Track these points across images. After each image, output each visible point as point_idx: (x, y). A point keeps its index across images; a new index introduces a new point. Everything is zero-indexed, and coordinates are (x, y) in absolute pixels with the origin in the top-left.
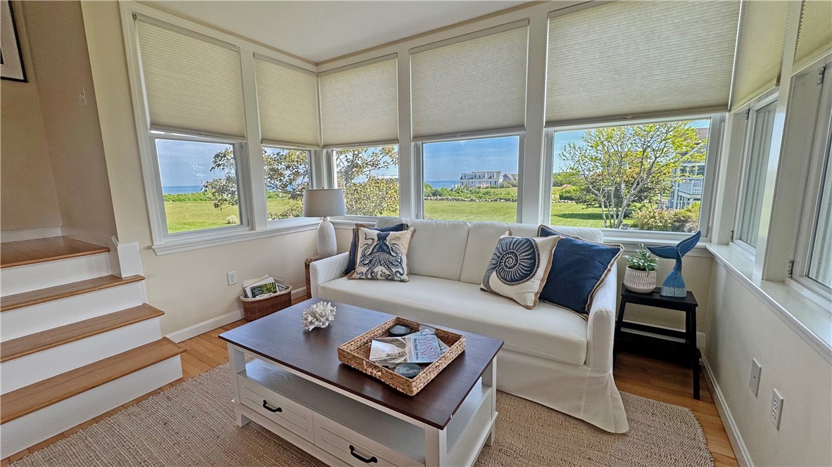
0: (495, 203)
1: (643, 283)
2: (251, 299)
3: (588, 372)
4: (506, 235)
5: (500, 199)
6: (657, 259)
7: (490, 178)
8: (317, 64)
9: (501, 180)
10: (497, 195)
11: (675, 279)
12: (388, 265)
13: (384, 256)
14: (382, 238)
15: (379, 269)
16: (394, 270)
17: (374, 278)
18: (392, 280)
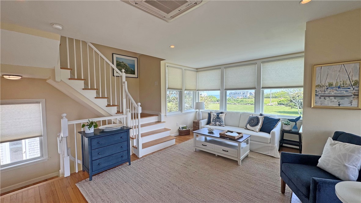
0: (246, 105)
1: (287, 128)
2: (181, 129)
3: (270, 145)
4: (251, 115)
5: (248, 104)
6: (291, 122)
7: (243, 94)
8: (197, 69)
9: (248, 95)
10: (247, 102)
11: (295, 127)
12: (220, 122)
13: (218, 120)
14: (218, 115)
15: (217, 123)
16: (221, 123)
17: (216, 125)
18: (221, 126)
